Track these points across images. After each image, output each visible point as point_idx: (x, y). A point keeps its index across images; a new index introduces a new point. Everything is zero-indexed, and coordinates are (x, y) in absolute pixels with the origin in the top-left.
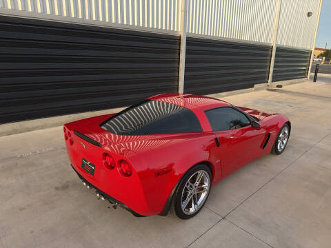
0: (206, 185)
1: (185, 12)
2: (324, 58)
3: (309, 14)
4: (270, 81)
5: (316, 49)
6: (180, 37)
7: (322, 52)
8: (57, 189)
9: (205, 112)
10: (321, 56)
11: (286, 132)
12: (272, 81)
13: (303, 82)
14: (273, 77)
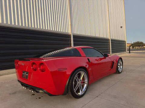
0: (86, 81)
1: (71, 25)
2: (131, 47)
3: (121, 27)
4: (111, 53)
5: (127, 44)
6: (70, 35)
7: (130, 45)
8: (10, 94)
9: (82, 49)
10: (130, 46)
11: (121, 63)
12: (112, 53)
13: (125, 53)
14: (112, 51)
